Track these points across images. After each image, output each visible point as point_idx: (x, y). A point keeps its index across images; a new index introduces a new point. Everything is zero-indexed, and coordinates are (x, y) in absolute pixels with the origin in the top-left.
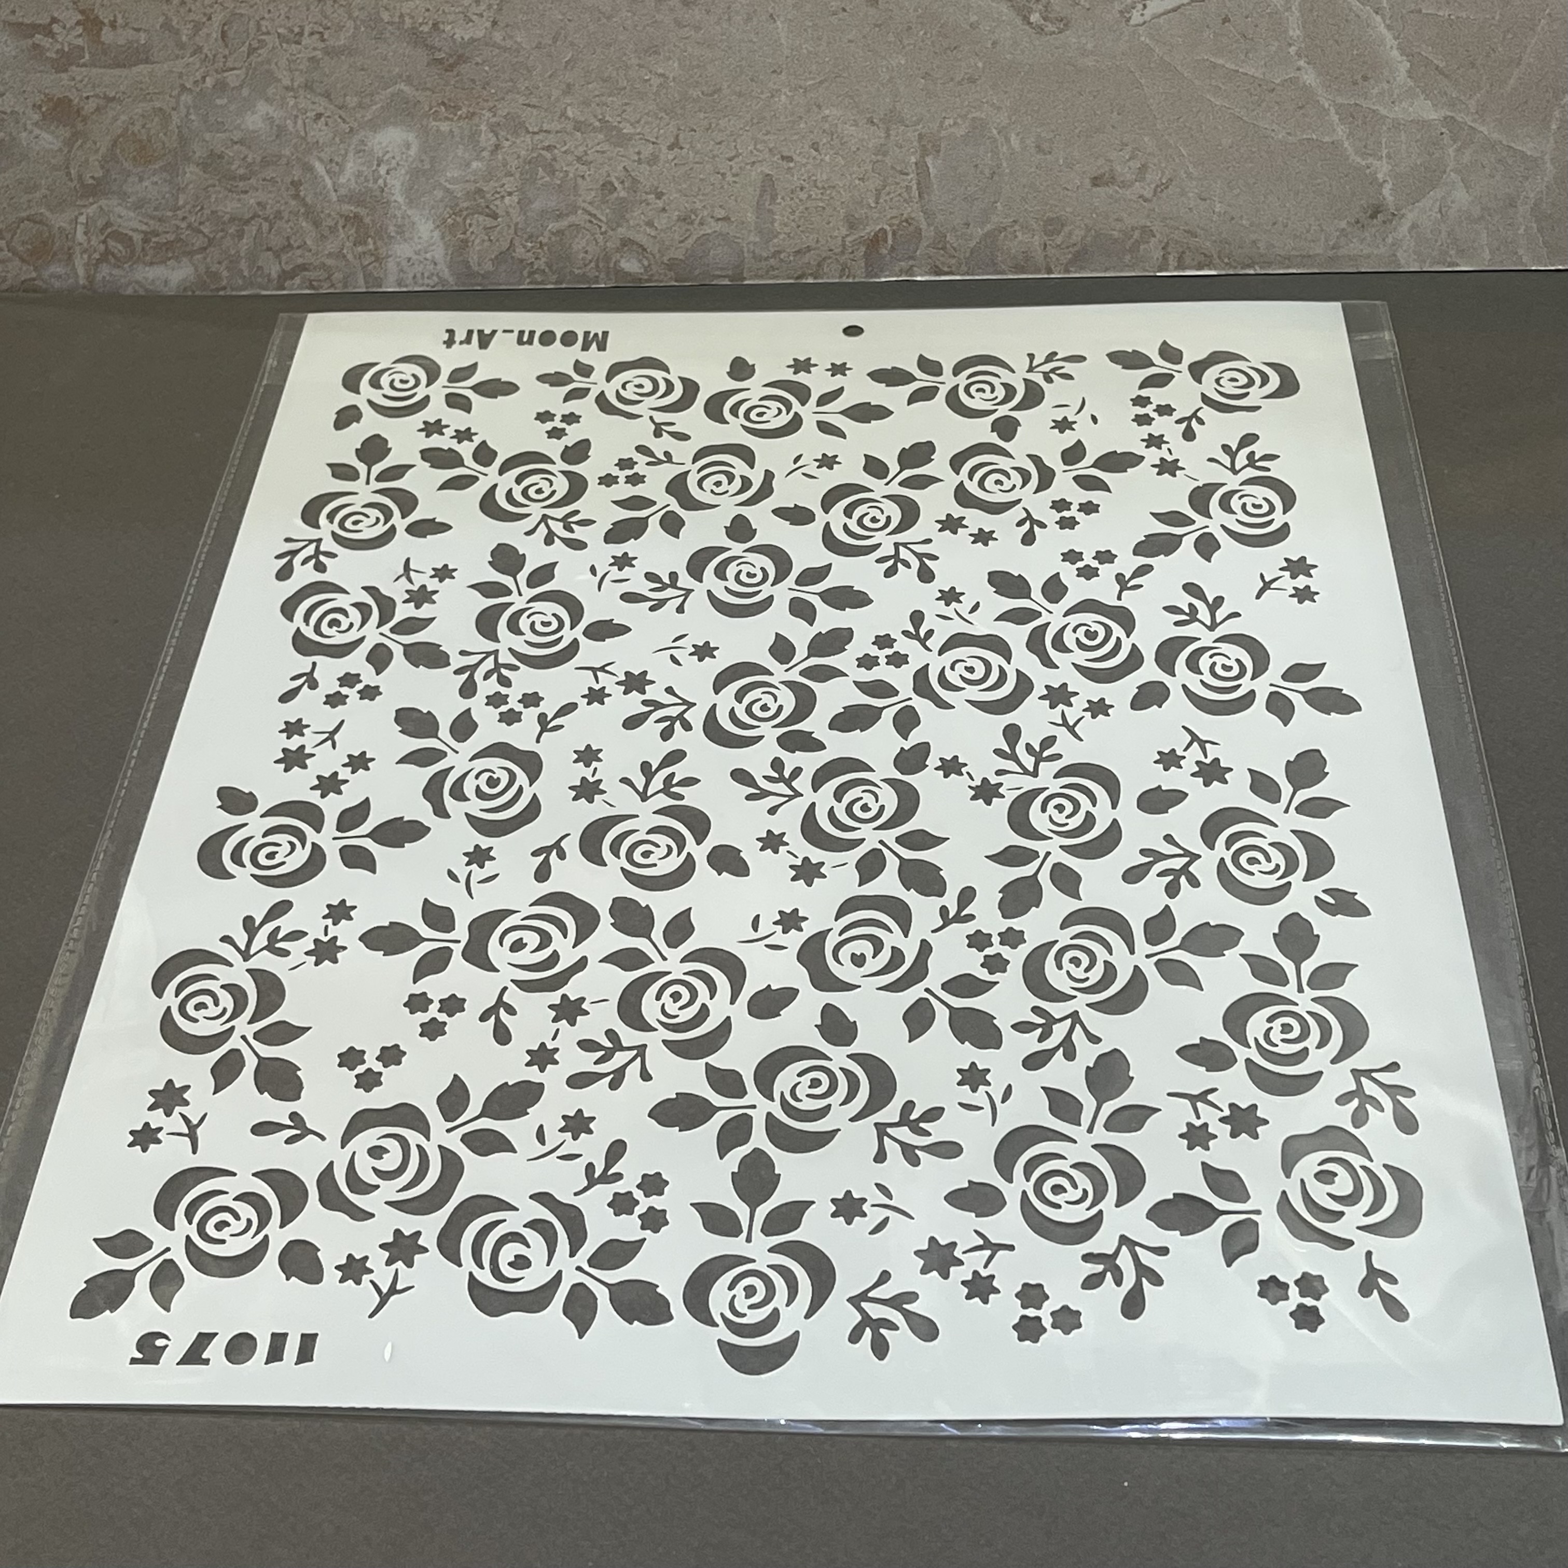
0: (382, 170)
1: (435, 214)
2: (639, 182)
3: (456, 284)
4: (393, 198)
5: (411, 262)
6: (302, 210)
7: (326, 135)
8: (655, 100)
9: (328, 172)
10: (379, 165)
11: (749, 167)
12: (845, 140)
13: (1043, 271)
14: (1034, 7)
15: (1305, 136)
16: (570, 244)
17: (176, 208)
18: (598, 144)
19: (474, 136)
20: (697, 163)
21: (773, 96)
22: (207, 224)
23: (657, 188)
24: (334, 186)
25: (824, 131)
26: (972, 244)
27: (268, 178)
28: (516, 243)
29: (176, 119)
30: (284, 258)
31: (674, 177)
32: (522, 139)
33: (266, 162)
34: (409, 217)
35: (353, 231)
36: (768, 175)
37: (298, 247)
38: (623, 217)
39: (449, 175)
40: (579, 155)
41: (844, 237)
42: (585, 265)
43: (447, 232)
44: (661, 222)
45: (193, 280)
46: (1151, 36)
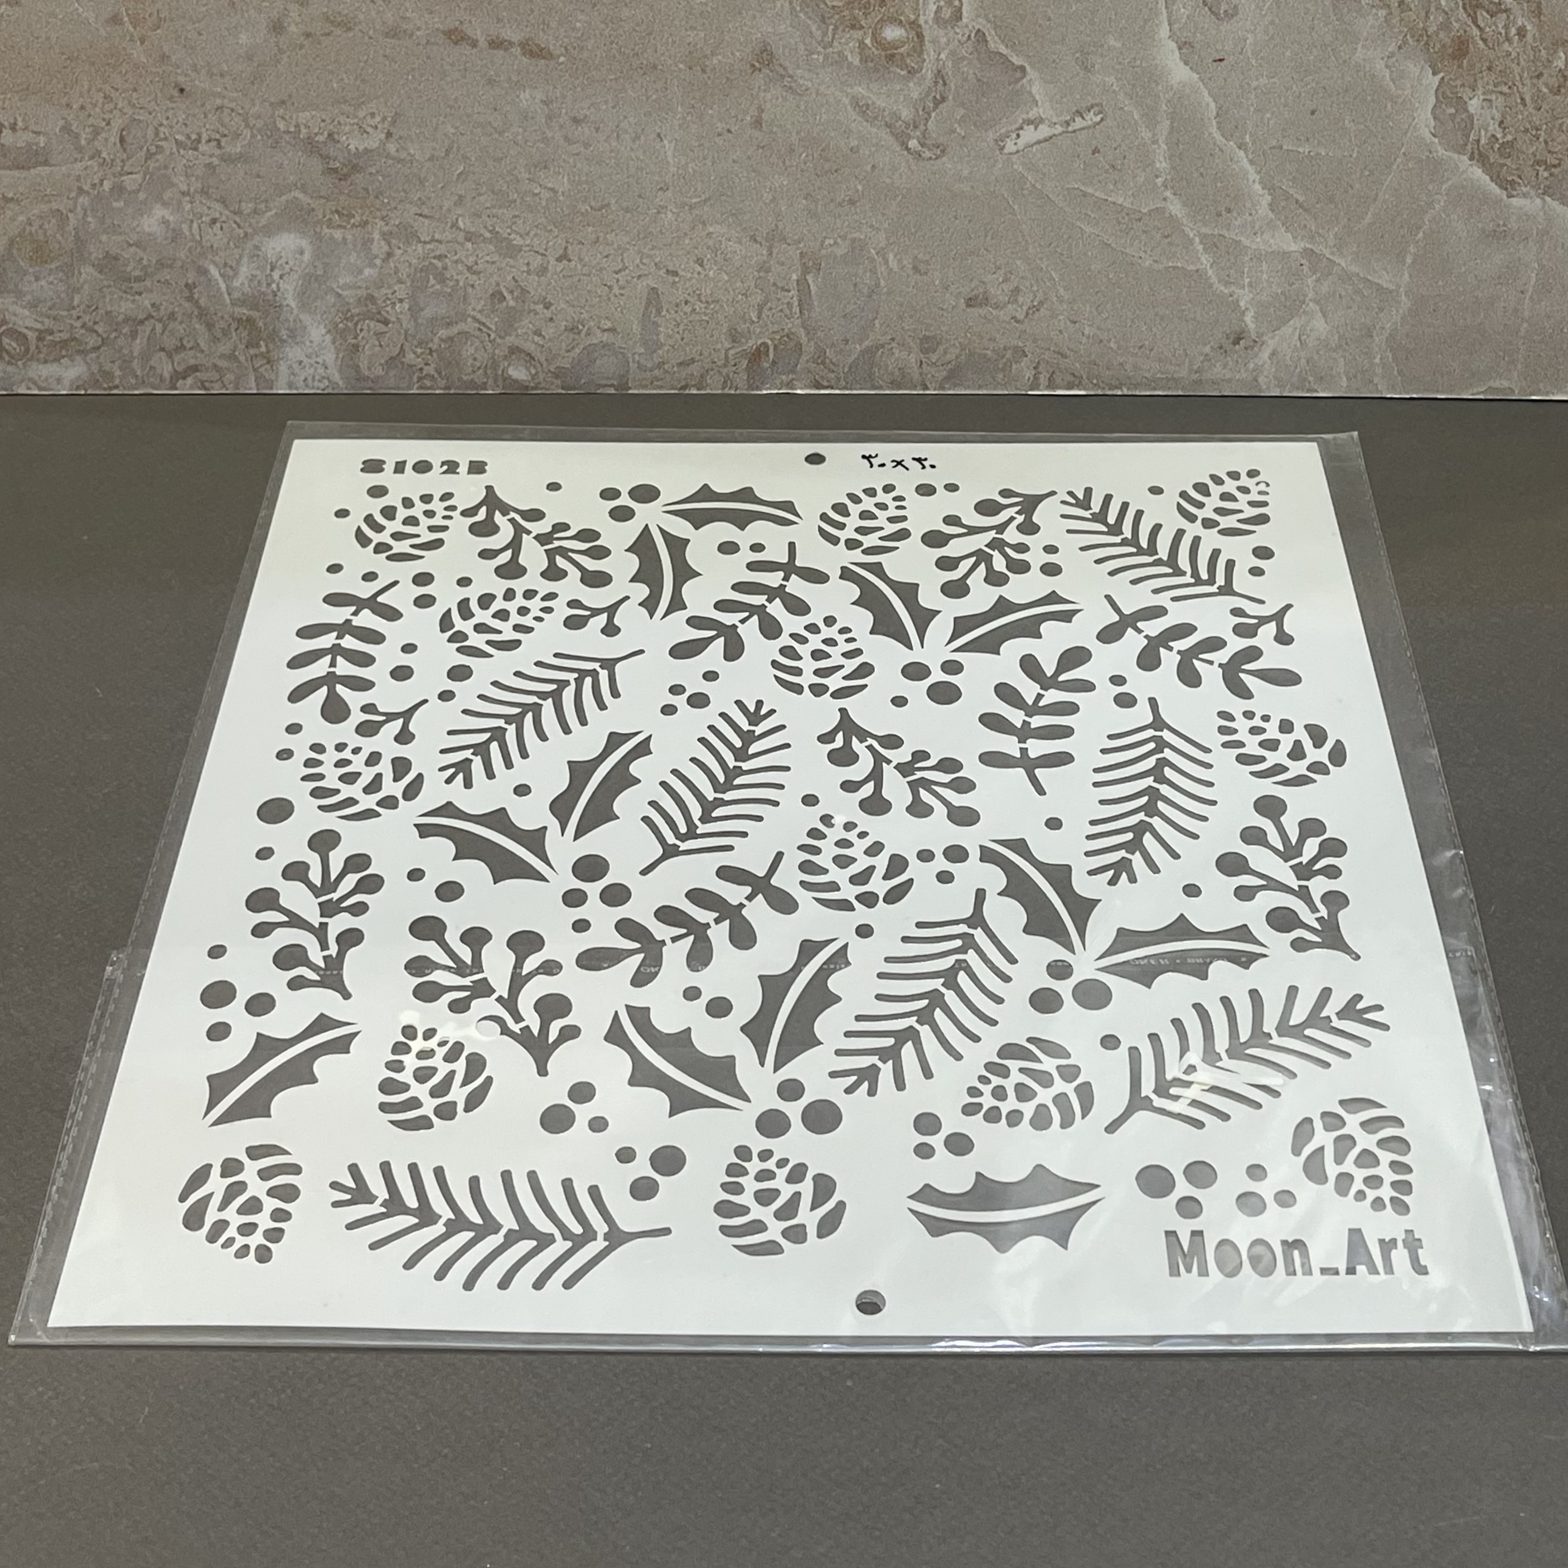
0: (276, 275)
1: (327, 318)
2: (528, 292)
3: (346, 388)
4: (286, 303)
5: (303, 365)
6: (196, 313)
7: (221, 239)
8: (544, 213)
9: (221, 275)
10: (272, 270)
11: (635, 280)
12: (729, 256)
13: (919, 388)
14: (912, 134)
15: (1171, 264)
16: (459, 351)
17: (71, 308)
18: (488, 255)
19: (367, 243)
20: (584, 275)
21: (659, 212)
22: (101, 324)
23: (545, 298)
24: (228, 290)
25: (708, 247)
26: (851, 359)
27: (163, 280)
28: (406, 348)
29: (73, 220)
30: (177, 358)
31: (561, 288)
32: (414, 247)
33: (161, 264)
34: (300, 321)
35: (245, 334)
36: (653, 289)
37: (191, 349)
38: (511, 326)
39: (341, 281)
40: (469, 264)
41: (727, 350)
42: (474, 372)
43: (338, 336)
44: (549, 331)
45: (86, 378)
46: (1024, 164)
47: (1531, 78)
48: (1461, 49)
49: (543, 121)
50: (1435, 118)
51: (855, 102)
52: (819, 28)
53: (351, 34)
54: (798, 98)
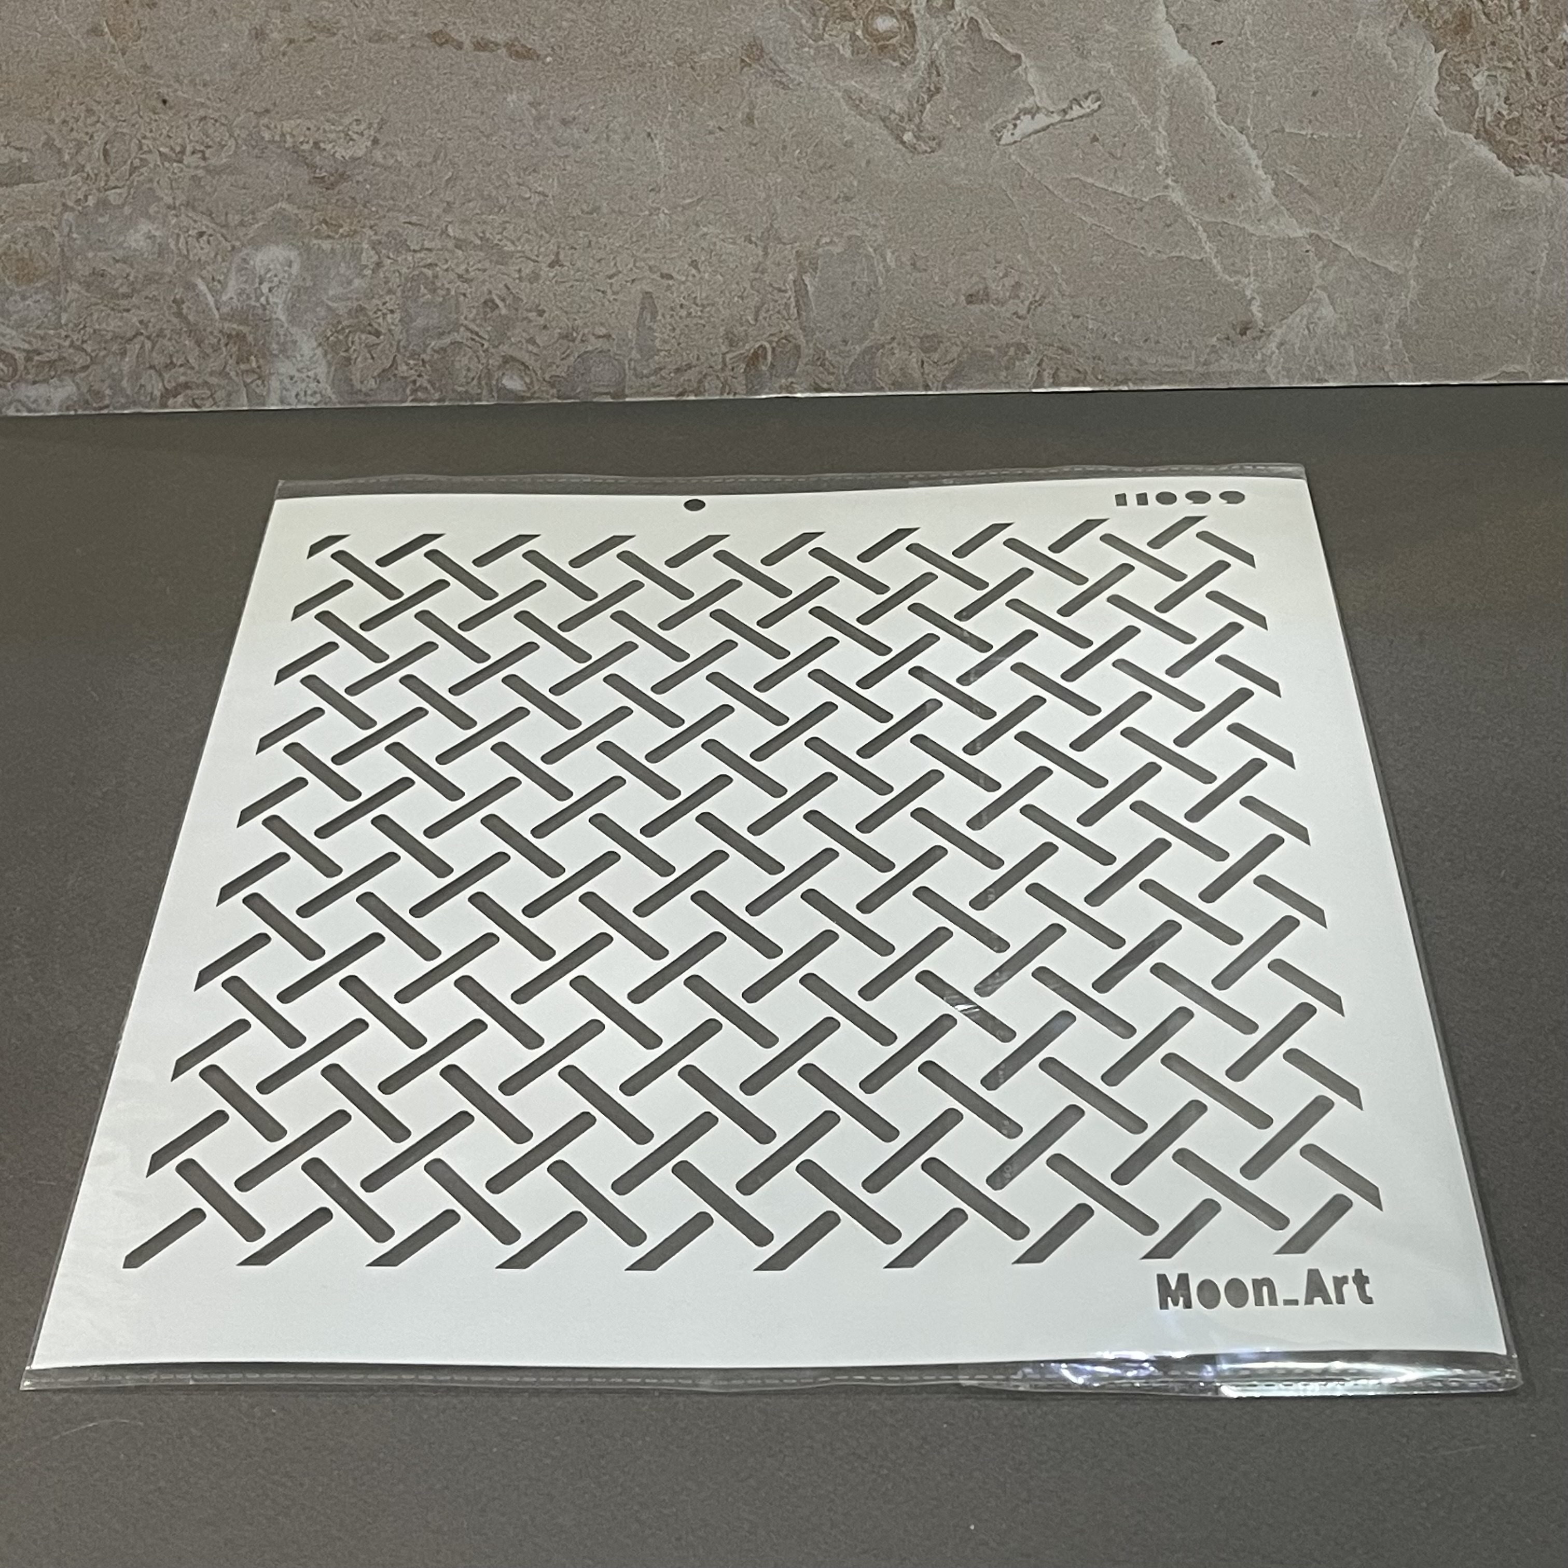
0: (265, 288)
1: (318, 331)
2: (521, 300)
3: (339, 403)
4: (274, 316)
5: (295, 379)
6: (185, 328)
7: (209, 253)
8: (535, 218)
9: (210, 289)
10: (260, 284)
11: (629, 284)
12: (723, 257)
13: (921, 388)
14: (907, 127)
15: (1173, 254)
16: (453, 362)
17: (58, 326)
18: (480, 262)
19: (356, 254)
21: (651, 215)
22: (89, 342)
23: (539, 305)
24: (216, 305)
25: (703, 249)
26: (852, 360)
27: (151, 296)
28: (399, 359)
29: (58, 239)
30: (167, 376)
31: (555, 294)
32: (404, 257)
33: (149, 280)
34: (292, 335)
35: (235, 349)
36: (647, 293)
37: (181, 366)
38: (504, 335)
39: (331, 293)
40: (460, 273)
41: (724, 354)
42: (468, 383)
43: (329, 350)
44: (543, 339)
45: (75, 399)
46: (1021, 156)
47: (1536, 51)
48: (1463, 24)
49: (531, 124)
50: (1439, 96)
51: (848, 96)
52: (809, 21)
53: (334, 40)
54: (789, 92)
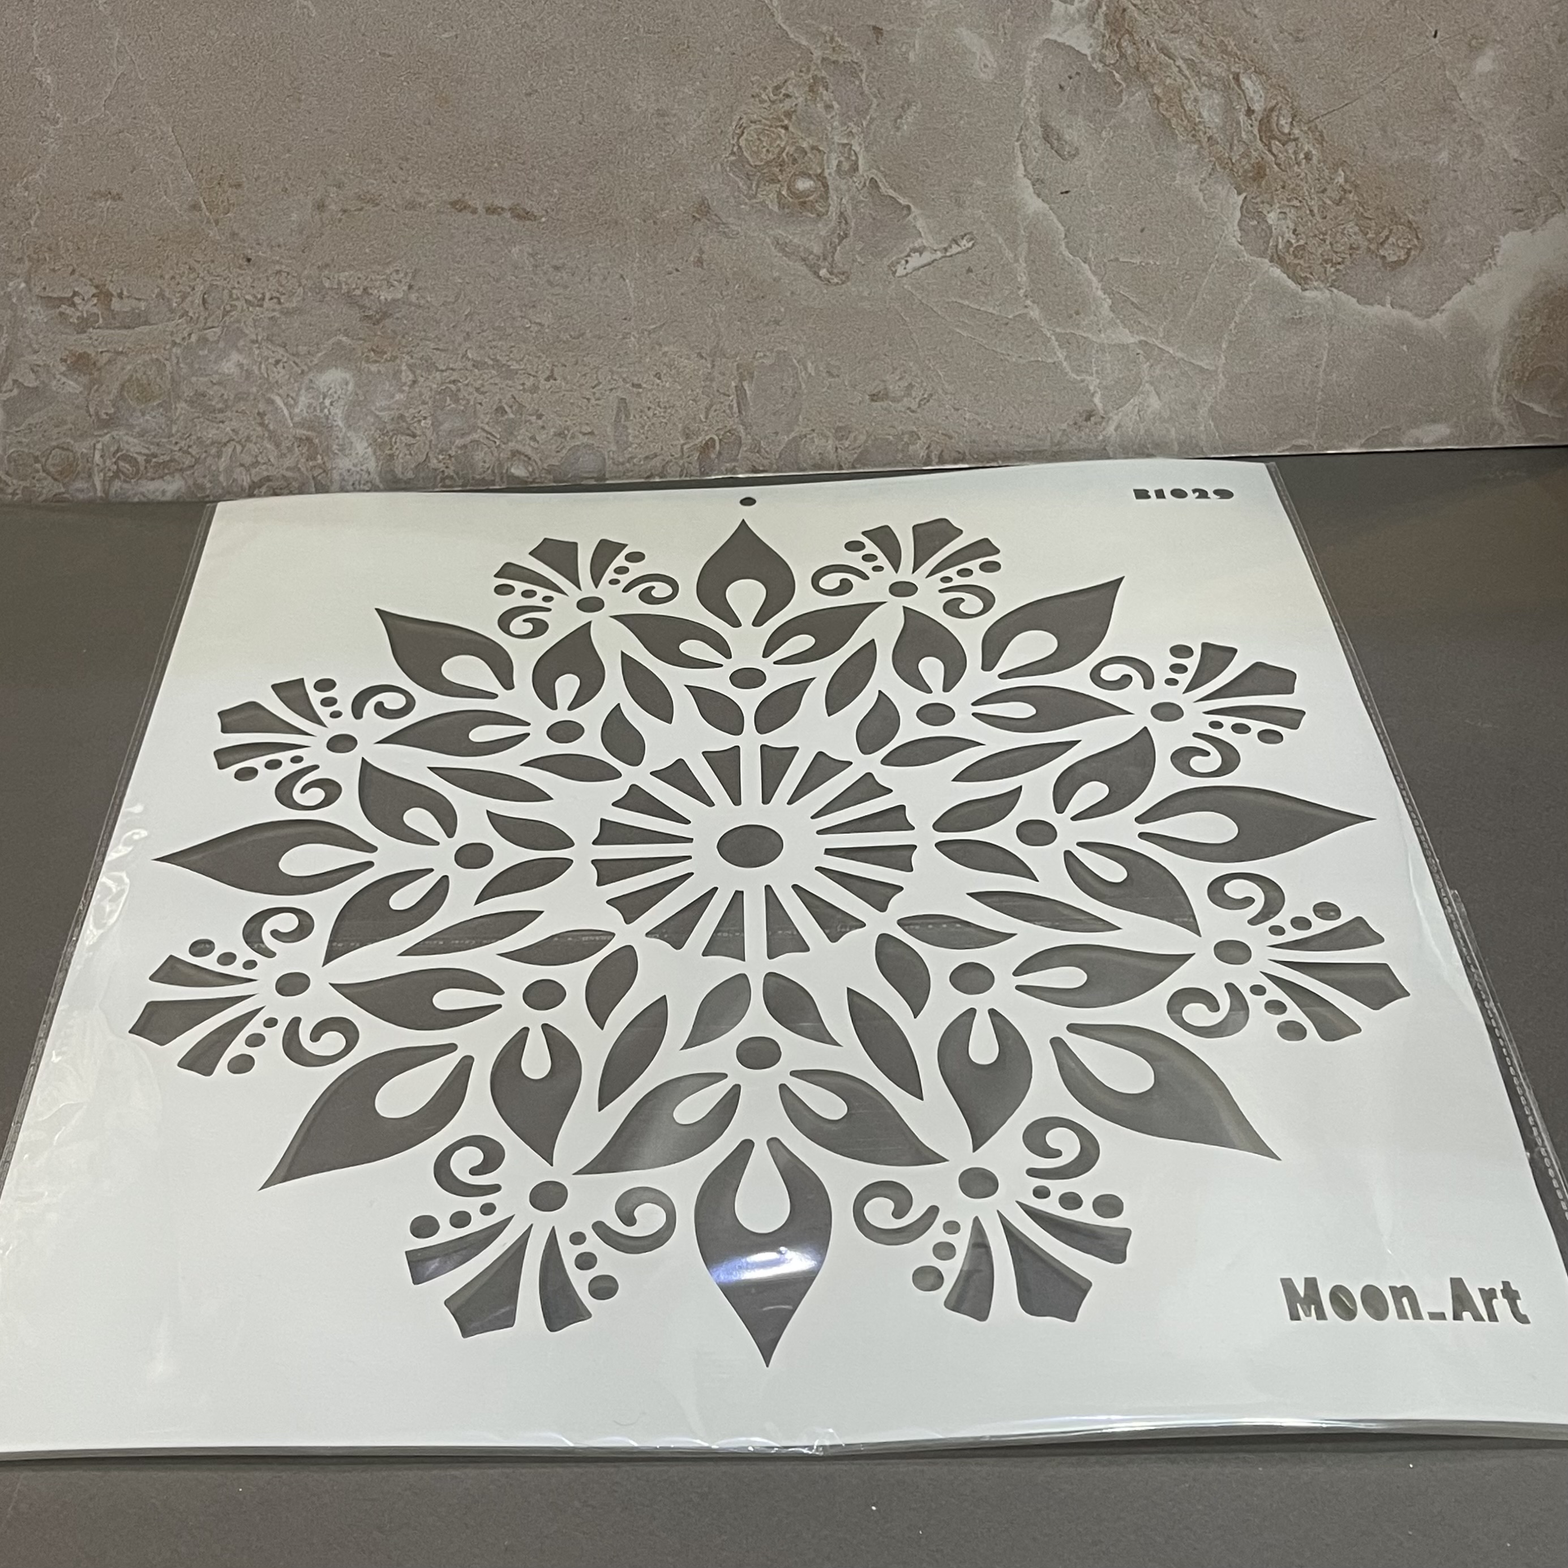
0: (327, 402)
1: (368, 435)
2: (524, 406)
4: (336, 424)
5: (351, 472)
6: (267, 435)
7: (284, 376)
8: (534, 343)
9: (286, 404)
10: (324, 399)
11: (607, 392)
12: (681, 370)
13: (835, 467)
14: (823, 265)
15: (1032, 359)
16: (472, 455)
17: (170, 436)
18: (491, 378)
19: (397, 373)
20: (568, 390)
21: (624, 338)
22: (194, 447)
23: (538, 410)
24: (290, 416)
25: (665, 364)
26: (781, 448)
27: (240, 410)
28: (430, 455)
29: (169, 368)
30: (253, 472)
31: (550, 402)
32: (434, 375)
33: (239, 398)
34: (348, 438)
35: (306, 448)
36: (622, 399)
37: (264, 463)
38: (512, 433)
39: (378, 405)
40: (477, 386)
41: (682, 445)
42: (484, 472)
43: (377, 449)
44: (542, 437)
45: (183, 490)
46: (912, 285)
47: (1318, 193)
48: (1259, 172)
49: (531, 269)
50: (1241, 230)
51: (777, 242)
52: (745, 184)
53: (377, 209)
54: (730, 240)
